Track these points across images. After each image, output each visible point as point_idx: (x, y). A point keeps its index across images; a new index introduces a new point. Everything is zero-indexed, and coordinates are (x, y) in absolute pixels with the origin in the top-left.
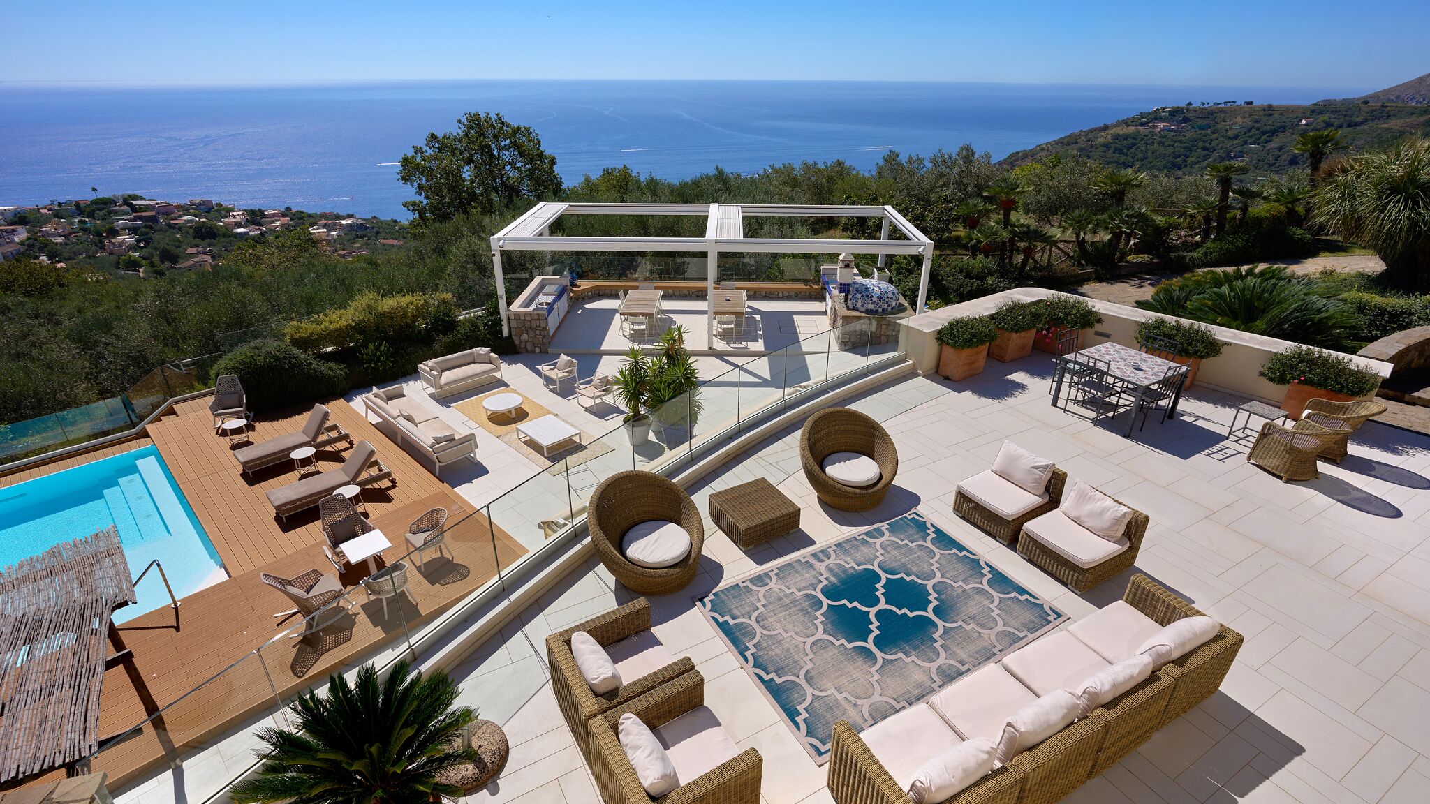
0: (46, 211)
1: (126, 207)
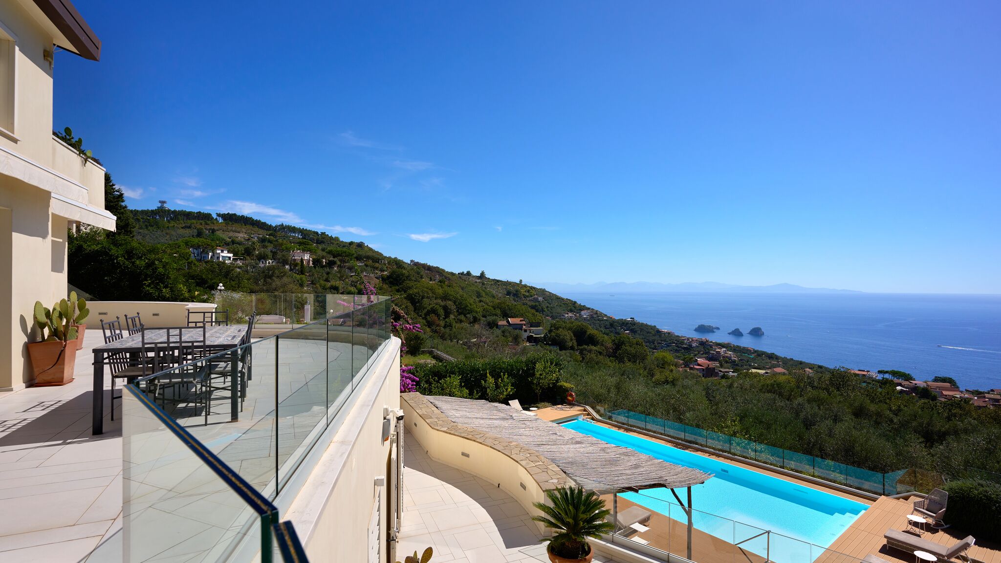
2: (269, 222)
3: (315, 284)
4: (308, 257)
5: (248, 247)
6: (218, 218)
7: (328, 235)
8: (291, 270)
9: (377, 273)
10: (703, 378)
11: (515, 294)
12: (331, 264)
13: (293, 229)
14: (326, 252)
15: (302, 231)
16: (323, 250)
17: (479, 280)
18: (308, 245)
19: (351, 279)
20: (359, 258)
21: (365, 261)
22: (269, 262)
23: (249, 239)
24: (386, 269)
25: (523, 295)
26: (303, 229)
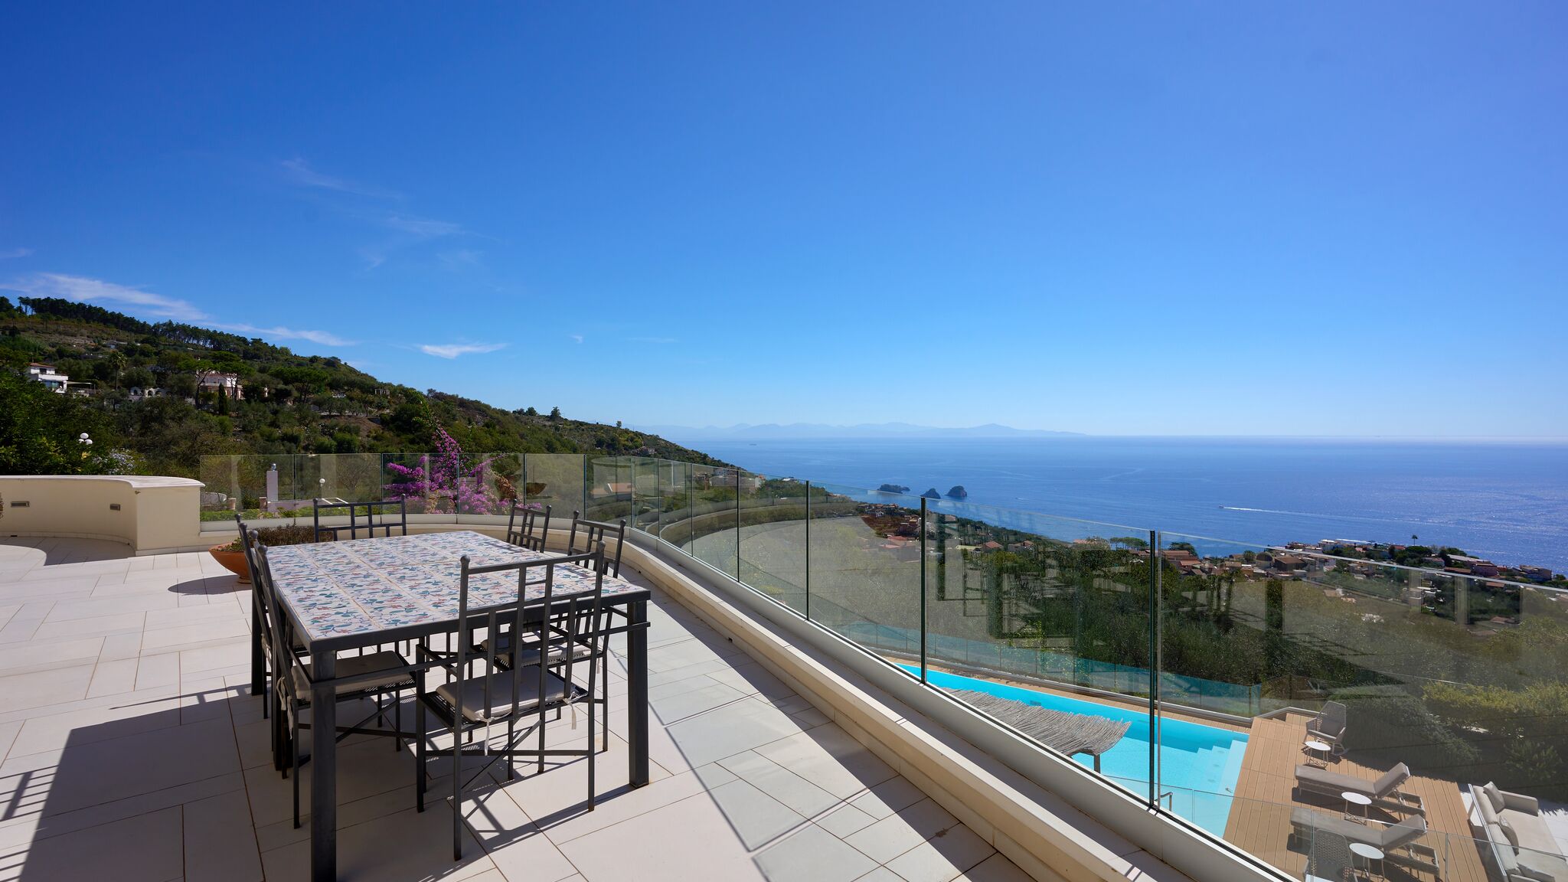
0: (1361, 550)
1: (1441, 559)
2: (141, 317)
3: (250, 432)
4: (234, 383)
5: (102, 363)
6: (23, 307)
7: (266, 344)
8: (198, 406)
9: (371, 412)
10: (898, 562)
11: (611, 444)
12: (280, 396)
13: (195, 333)
14: (271, 375)
15: (212, 336)
16: (262, 370)
17: (550, 423)
18: (231, 360)
19: (323, 422)
20: (334, 386)
21: (347, 390)
22: (150, 392)
23: (96, 349)
24: (387, 404)
25: (624, 445)
26: (215, 331)
